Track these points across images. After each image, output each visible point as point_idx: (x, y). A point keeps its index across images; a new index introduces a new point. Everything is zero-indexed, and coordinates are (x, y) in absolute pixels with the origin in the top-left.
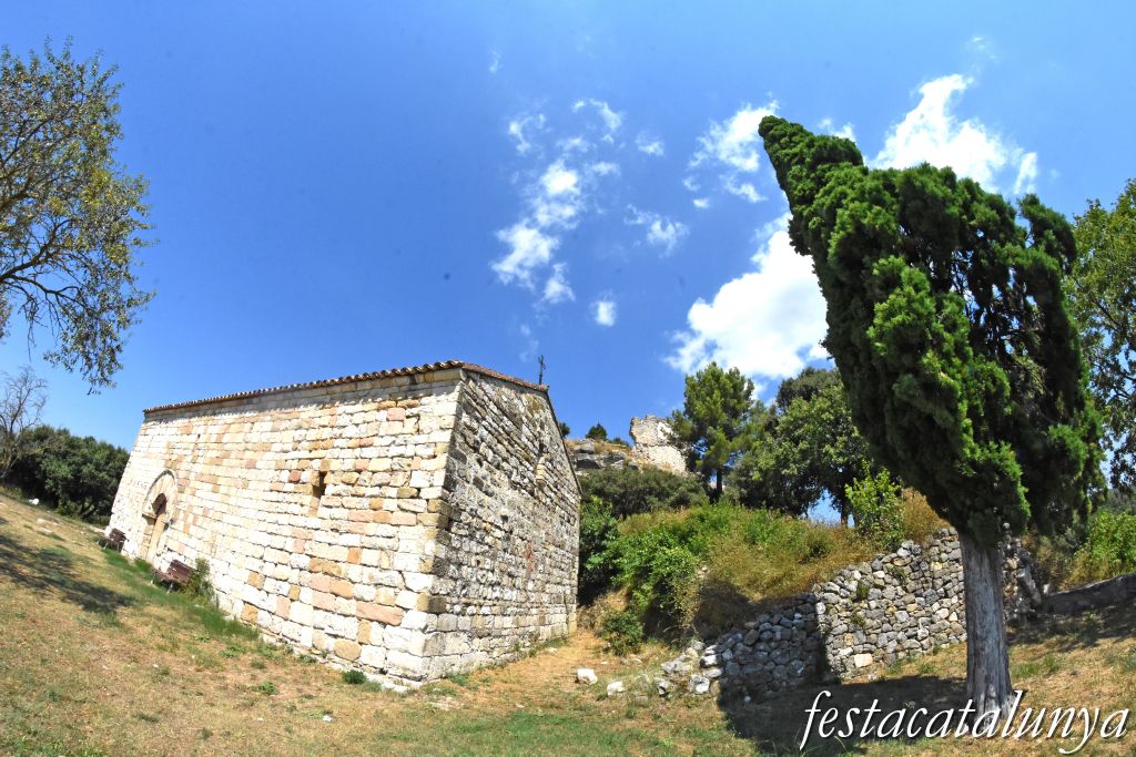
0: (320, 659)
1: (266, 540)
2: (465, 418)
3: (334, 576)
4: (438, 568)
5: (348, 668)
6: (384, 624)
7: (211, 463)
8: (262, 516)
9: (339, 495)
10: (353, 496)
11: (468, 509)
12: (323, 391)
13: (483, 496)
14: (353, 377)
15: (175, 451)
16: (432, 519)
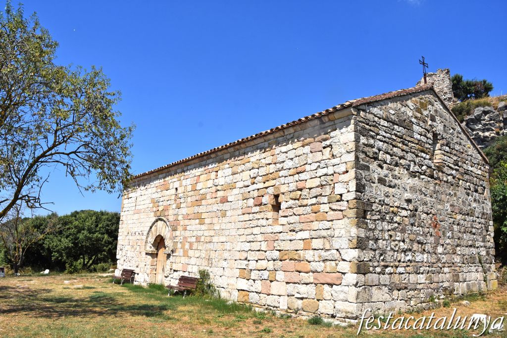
0: (293, 315)
1: (247, 246)
2: (363, 140)
3: (296, 260)
4: (361, 244)
5: (312, 316)
6: (331, 285)
7: (193, 206)
8: (241, 231)
9: (291, 208)
10: (300, 206)
11: (377, 201)
12: (262, 140)
13: (387, 189)
14: (280, 127)
15: (161, 204)
16: (352, 213)
